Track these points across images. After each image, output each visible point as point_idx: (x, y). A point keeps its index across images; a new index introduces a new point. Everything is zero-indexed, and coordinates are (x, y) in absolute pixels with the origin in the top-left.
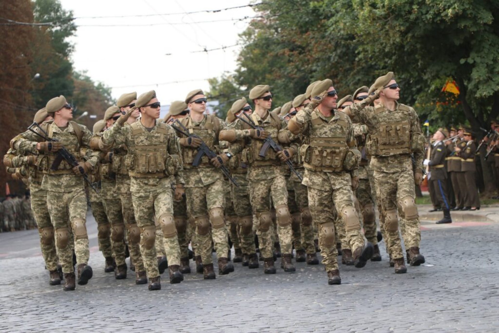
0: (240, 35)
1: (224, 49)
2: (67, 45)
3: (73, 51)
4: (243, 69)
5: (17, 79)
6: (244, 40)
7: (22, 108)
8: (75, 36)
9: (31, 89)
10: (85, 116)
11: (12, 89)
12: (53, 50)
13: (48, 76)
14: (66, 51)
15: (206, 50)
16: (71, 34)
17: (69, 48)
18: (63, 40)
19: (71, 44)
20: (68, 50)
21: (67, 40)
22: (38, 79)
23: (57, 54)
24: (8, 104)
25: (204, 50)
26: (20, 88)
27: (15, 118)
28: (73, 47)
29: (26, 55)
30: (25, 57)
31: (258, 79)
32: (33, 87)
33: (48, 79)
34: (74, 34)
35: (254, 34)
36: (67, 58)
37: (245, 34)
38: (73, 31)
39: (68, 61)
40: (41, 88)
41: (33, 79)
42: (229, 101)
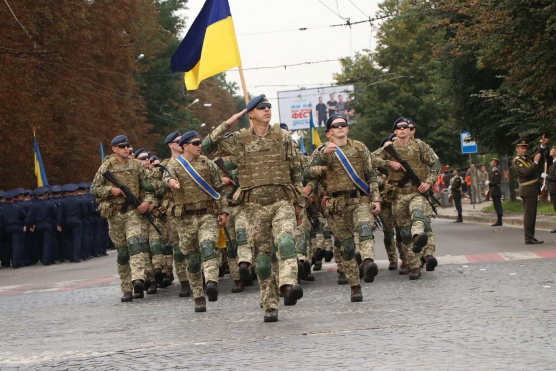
0: (380, 6)
1: (371, 22)
2: (176, 19)
3: (183, 26)
4: (386, 46)
5: (118, 61)
6: (386, 12)
7: (124, 95)
8: (186, 8)
9: (134, 72)
10: (196, 104)
11: (112, 73)
12: (160, 26)
13: (154, 57)
14: (175, 27)
15: (348, 23)
16: (181, 6)
17: (178, 24)
18: (171, 14)
19: (181, 18)
20: (177, 26)
21: (176, 13)
22: (142, 61)
23: (165, 30)
24: (109, 91)
25: (346, 23)
26: (122, 71)
27: (116, 107)
28: (183, 22)
29: (128, 32)
30: (127, 35)
31: (403, 58)
32: (137, 70)
33: (154, 60)
34: (184, 6)
35: (398, 4)
36: (175, 35)
37: (386, 4)
38: (183, 3)
39: (177, 38)
40: (146, 71)
41: (136, 61)
42: (369, 85)
